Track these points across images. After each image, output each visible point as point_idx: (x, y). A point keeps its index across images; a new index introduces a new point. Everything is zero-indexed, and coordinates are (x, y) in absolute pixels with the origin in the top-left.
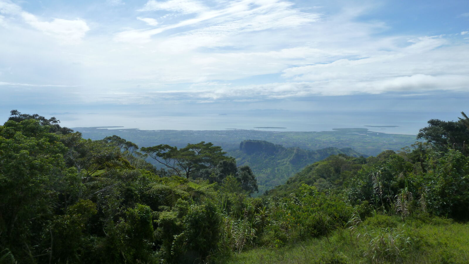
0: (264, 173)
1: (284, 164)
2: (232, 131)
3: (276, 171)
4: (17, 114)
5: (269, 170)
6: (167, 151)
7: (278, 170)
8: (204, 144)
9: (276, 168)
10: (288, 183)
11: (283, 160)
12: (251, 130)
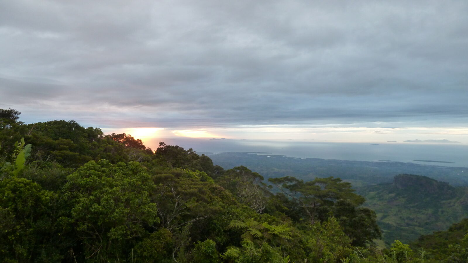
0: (424, 214)
1: (451, 206)
2: (385, 162)
3: (440, 213)
4: (164, 145)
5: (430, 211)
6: (294, 183)
7: (442, 212)
8: (332, 179)
9: (440, 210)
10: (451, 229)
11: (449, 201)
12: (408, 163)
